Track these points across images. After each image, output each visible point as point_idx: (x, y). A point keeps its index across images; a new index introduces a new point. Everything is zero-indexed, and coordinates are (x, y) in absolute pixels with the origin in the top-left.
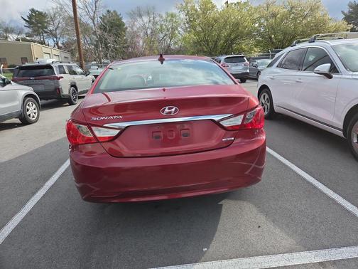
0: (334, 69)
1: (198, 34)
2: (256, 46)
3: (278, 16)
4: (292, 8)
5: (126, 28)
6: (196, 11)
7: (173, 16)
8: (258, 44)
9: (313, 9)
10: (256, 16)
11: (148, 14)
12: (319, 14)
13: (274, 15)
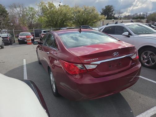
0: (130, 34)
1: (48, 18)
2: (73, 24)
3: (81, 12)
4: (85, 9)
5: (8, 13)
6: (47, 7)
7: (32, 9)
8: (74, 23)
9: (93, 10)
10: (72, 11)
11: (20, 7)
12: (95, 12)
13: (79, 12)
